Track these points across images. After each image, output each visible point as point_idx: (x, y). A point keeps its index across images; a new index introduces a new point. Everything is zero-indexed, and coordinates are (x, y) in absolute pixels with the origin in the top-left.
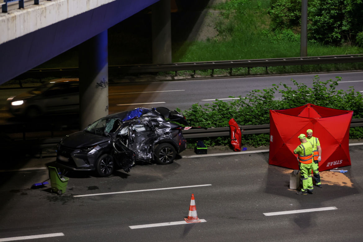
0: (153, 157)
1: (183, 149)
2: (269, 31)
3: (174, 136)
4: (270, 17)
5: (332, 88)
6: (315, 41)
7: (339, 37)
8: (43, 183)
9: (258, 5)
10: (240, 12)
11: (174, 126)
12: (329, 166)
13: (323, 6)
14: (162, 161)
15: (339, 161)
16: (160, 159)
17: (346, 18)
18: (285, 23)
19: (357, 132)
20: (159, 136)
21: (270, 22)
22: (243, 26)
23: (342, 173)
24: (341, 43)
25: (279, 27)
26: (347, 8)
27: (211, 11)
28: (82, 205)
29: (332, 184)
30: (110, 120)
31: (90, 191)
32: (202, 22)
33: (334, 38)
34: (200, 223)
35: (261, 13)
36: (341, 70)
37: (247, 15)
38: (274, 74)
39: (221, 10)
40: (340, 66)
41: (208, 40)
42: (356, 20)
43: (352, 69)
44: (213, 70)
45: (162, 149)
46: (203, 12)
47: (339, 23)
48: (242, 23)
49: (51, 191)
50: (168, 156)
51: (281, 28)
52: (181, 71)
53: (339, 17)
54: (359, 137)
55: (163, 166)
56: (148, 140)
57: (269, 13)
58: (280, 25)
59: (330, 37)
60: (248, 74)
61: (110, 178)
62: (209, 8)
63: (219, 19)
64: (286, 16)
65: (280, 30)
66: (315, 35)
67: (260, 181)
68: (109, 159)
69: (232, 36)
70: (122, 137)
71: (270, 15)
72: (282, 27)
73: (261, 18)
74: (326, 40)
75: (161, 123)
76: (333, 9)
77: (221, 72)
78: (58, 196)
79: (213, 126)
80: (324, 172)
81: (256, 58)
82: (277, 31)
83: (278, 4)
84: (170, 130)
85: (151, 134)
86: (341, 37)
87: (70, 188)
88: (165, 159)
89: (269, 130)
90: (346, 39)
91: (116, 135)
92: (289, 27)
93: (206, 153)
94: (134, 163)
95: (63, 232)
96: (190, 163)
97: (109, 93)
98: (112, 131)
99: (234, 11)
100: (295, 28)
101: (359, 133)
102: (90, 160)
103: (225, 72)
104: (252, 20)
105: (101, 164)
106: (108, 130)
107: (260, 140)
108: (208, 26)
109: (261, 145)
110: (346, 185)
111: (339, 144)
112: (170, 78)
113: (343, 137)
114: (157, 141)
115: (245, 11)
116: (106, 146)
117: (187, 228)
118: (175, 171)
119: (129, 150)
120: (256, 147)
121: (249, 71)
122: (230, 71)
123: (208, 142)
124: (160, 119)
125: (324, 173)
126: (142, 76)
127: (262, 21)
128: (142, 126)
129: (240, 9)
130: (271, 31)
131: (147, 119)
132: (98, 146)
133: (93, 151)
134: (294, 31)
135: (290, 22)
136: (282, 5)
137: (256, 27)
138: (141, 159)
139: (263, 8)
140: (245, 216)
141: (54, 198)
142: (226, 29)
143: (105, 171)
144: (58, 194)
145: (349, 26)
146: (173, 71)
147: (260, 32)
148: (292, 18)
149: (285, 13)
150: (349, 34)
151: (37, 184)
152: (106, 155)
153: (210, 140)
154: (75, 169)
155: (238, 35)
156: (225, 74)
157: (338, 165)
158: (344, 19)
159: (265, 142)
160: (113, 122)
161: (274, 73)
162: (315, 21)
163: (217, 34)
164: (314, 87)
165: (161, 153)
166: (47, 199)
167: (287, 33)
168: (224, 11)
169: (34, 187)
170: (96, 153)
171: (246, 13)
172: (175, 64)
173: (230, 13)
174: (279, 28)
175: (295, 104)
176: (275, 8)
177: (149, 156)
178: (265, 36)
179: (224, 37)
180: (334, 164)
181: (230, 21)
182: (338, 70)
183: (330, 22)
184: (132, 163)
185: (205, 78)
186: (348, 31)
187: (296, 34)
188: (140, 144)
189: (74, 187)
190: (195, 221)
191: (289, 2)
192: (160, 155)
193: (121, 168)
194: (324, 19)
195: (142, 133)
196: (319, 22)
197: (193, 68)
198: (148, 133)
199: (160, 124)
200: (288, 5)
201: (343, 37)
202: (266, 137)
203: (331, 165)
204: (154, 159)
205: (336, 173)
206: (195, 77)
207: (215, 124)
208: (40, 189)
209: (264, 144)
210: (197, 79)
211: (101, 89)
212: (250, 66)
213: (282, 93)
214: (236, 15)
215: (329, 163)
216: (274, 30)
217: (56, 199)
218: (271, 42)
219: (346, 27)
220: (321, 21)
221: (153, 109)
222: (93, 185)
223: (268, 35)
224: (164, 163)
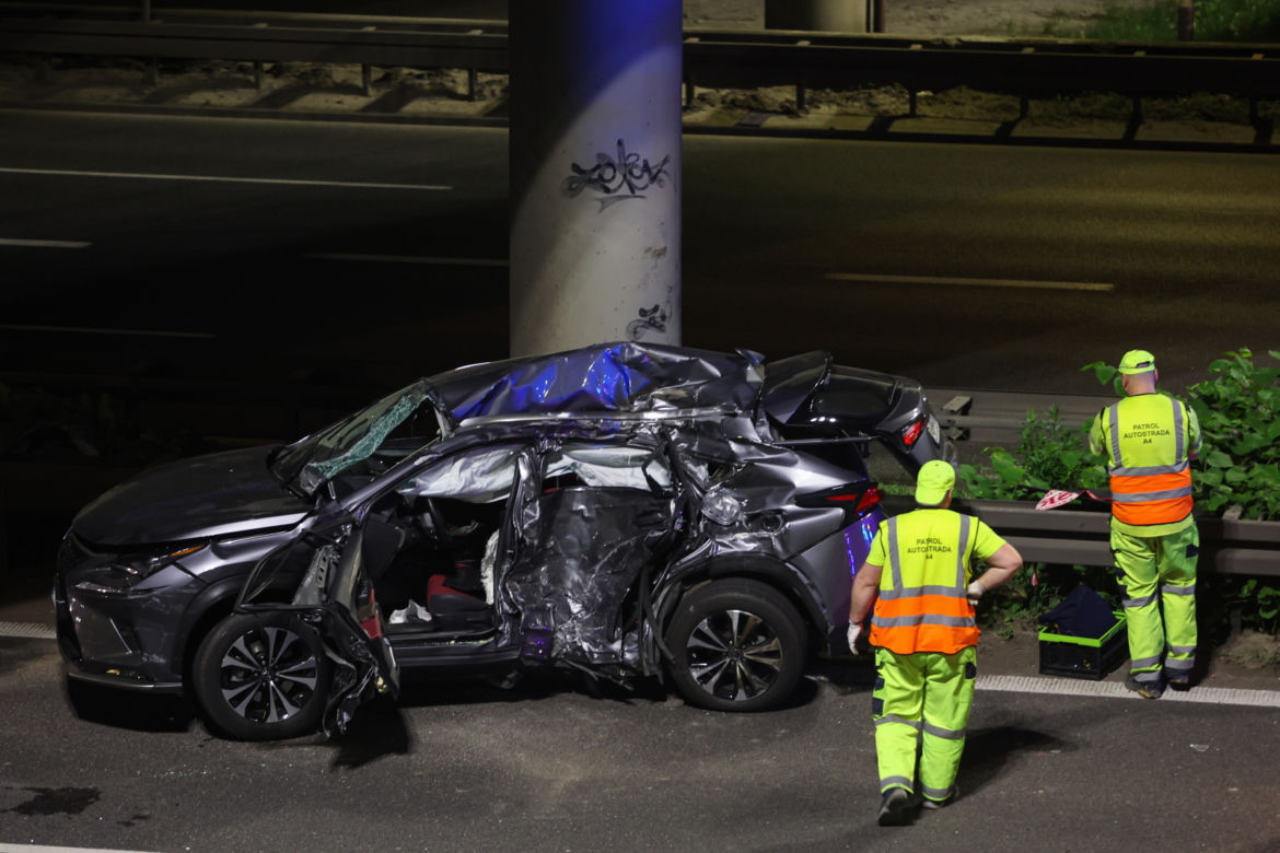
14: (708, 688)
20: (714, 531)
50: (746, 662)
75: (742, 449)
84: (789, 502)
85: (650, 513)
88: (728, 677)
93: (1100, 672)
102: (143, 628)
124: (746, 426)
128: (633, 460)
132: (208, 549)
138: (567, 658)
165: (701, 635)
170: (178, 595)
192: (697, 649)
198: (642, 504)
199: (734, 456)
204: (650, 670)
211: (598, 205)
224: (721, 704)
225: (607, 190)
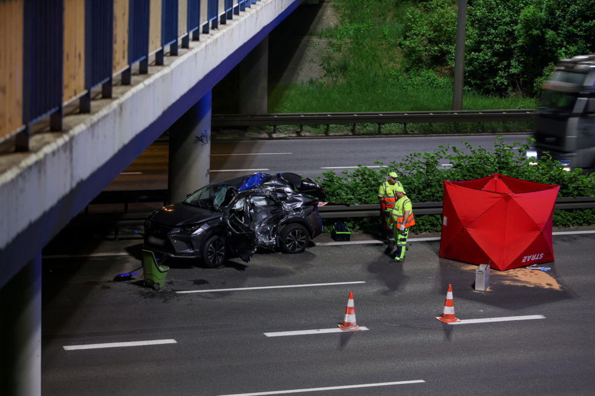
0: (278, 243)
1: (319, 232)
2: (400, 71)
3: (308, 214)
4: (402, 52)
5: (522, 153)
6: (470, 89)
7: (506, 83)
8: (131, 273)
9: (383, 33)
10: (357, 43)
11: (308, 200)
12: (525, 261)
13: (482, 38)
14: (290, 248)
15: (538, 255)
16: (287, 246)
17: (515, 56)
18: (425, 60)
19: (557, 216)
20: (287, 213)
21: (401, 59)
22: (363, 63)
23: (543, 271)
24: (508, 92)
25: (416, 66)
26: (518, 42)
27: (315, 40)
28: (191, 304)
29: (533, 286)
30: (220, 189)
31: (196, 286)
32: (301, 56)
33: (498, 85)
34: (360, 331)
35: (388, 46)
36: (512, 132)
37: (367, 47)
38: (416, 134)
39: (330, 39)
40: (510, 124)
41: (311, 82)
42: (531, 59)
43: (527, 130)
44: (328, 126)
45: (291, 231)
46: (303, 41)
47: (505, 63)
48: (360, 59)
49: (144, 284)
50: (298, 242)
51: (418, 68)
52: (282, 126)
53: (506, 55)
54: (560, 225)
55: (292, 256)
56: (271, 219)
57: (400, 45)
58: (417, 64)
59: (491, 84)
60: (379, 133)
61: (221, 270)
62: (312, 34)
63: (327, 51)
64: (426, 50)
65: (418, 70)
66: (469, 80)
67: (431, 279)
68: (220, 243)
69: (345, 77)
70: (237, 213)
71: (402, 48)
72: (420, 67)
73: (388, 53)
74: (486, 87)
75: (289, 194)
76: (498, 43)
77: (339, 129)
78: (155, 291)
79: (356, 202)
80: (518, 269)
81: (387, 111)
82: (412, 72)
83: (415, 33)
84: (302, 205)
85: (275, 210)
86: (508, 83)
87: (169, 281)
88: (294, 246)
89: (442, 209)
90: (514, 87)
91: (229, 209)
92: (429, 67)
93: (348, 240)
94: (256, 249)
95: (174, 339)
96: (329, 253)
97: (211, 154)
98: (223, 204)
99: (349, 41)
100: (439, 69)
101: (559, 218)
102: (194, 243)
103: (346, 130)
104: (375, 55)
105: (210, 250)
106: (218, 202)
107: (423, 224)
108: (310, 61)
109: (424, 230)
110: (552, 287)
111: (539, 231)
112: (265, 135)
113: (546, 221)
114: (282, 221)
115: (365, 41)
116: (217, 224)
117: (344, 338)
118: (310, 263)
119: (251, 230)
120: (417, 234)
121: (379, 128)
122: (352, 128)
123: (350, 225)
124: (288, 189)
125: (519, 271)
126: (225, 132)
127: (389, 57)
128: (263, 199)
129: (357, 38)
130: (404, 71)
131: (269, 188)
132: (206, 224)
133: (199, 231)
134: (437, 72)
135: (431, 59)
136: (420, 34)
137: (381, 66)
138: (261, 245)
139: (391, 38)
140: (420, 324)
141: (150, 294)
142: (337, 67)
143: (214, 260)
144: (154, 289)
145: (521, 68)
146: (270, 126)
147: (387, 73)
148: (436, 54)
149: (425, 46)
150: (519, 79)
151: (123, 274)
152: (216, 237)
153: (353, 222)
154: (173, 256)
155: (355, 77)
156: (345, 132)
157: (537, 260)
158: (513, 57)
159: (429, 227)
160: (224, 191)
161: (416, 132)
162: (470, 58)
163: (324, 74)
164: (495, 152)
165: (290, 236)
166: (140, 295)
167: (427, 75)
168: (335, 41)
169: (118, 279)
170: (202, 234)
171: (367, 45)
172: (273, 116)
173: (343, 43)
174: (416, 68)
175: (471, 174)
176: (410, 38)
177: (273, 240)
178: (394, 79)
179: (335, 79)
180: (532, 259)
181: (343, 55)
182: (507, 131)
183: (492, 61)
184: (254, 249)
185: (317, 137)
186: (517, 75)
187: (441, 77)
188: (260, 223)
189: (173, 280)
190: (353, 329)
191: (431, 31)
192: (288, 240)
193: (236, 256)
194: (483, 57)
195: (263, 208)
196: (477, 62)
197: (299, 123)
198: (272, 208)
199: (287, 196)
200: (429, 35)
201: (510, 83)
202: (431, 220)
203: (528, 260)
204: (278, 246)
205: (536, 272)
206: (303, 135)
207: (360, 200)
208: (127, 281)
209: (428, 229)
210: (305, 137)
211: (201, 146)
212: (381, 121)
213: (450, 159)
214: (351, 47)
215: (526, 257)
216: (407, 70)
217: (153, 296)
218: (404, 88)
219: (517, 70)
220: (480, 59)
221: (278, 176)
222: (200, 279)
223: (400, 77)
224: (293, 252)
225: (203, 142)
